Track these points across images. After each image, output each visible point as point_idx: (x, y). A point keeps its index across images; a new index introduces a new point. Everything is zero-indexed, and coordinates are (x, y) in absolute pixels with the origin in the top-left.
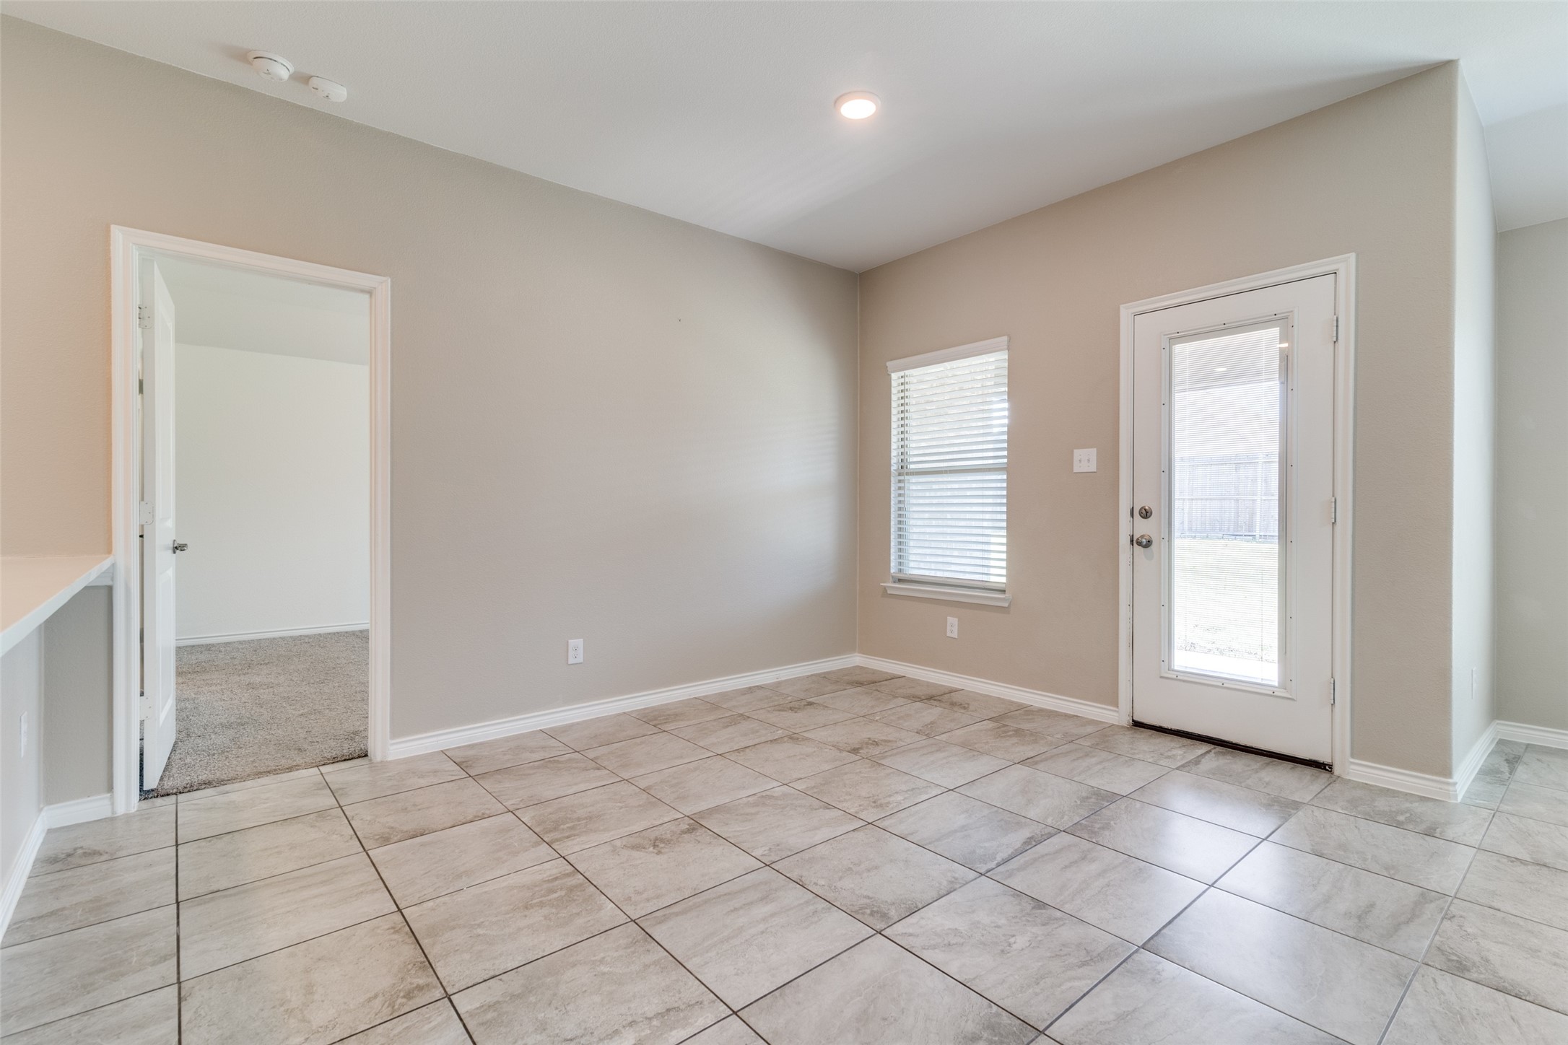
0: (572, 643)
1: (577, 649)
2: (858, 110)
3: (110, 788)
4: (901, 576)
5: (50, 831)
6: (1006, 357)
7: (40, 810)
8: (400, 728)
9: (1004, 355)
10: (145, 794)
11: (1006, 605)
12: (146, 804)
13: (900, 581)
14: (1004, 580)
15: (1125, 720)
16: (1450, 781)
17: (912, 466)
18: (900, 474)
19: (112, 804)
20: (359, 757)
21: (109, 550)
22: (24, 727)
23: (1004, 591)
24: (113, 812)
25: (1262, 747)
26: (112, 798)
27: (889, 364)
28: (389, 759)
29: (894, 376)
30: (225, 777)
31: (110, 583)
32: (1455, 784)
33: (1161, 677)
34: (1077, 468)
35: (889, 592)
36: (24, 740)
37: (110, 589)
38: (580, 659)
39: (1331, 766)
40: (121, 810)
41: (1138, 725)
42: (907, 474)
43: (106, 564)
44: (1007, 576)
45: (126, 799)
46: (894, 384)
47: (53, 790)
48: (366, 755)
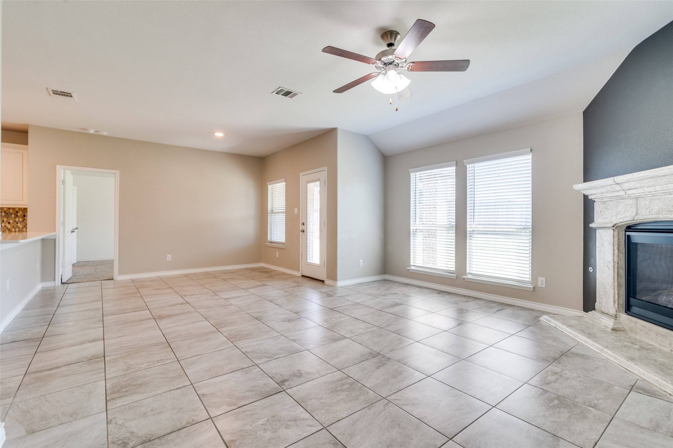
0: (168, 256)
1: (169, 257)
2: (219, 134)
3: (55, 280)
4: (271, 241)
5: (42, 287)
6: (285, 184)
7: (41, 283)
8: (120, 273)
9: (284, 183)
10: (62, 283)
11: (285, 248)
12: (62, 285)
13: (271, 242)
14: (285, 241)
15: (300, 275)
16: (336, 282)
17: (275, 211)
18: (271, 213)
19: (55, 283)
20: (112, 279)
21: (55, 231)
22: (38, 264)
23: (284, 244)
24: (55, 285)
25: (319, 279)
26: (55, 282)
27: (267, 183)
28: (118, 280)
29: (269, 186)
30: (80, 281)
31: (55, 238)
32: (337, 283)
33: (306, 264)
34: (295, 213)
35: (268, 245)
36: (38, 267)
37: (55, 239)
38: (170, 260)
39: (324, 281)
40: (57, 285)
41: (303, 276)
42: (274, 213)
43: (54, 233)
44: (285, 240)
45: (58, 282)
46: (269, 188)
47: (43, 280)
48: (113, 279)
